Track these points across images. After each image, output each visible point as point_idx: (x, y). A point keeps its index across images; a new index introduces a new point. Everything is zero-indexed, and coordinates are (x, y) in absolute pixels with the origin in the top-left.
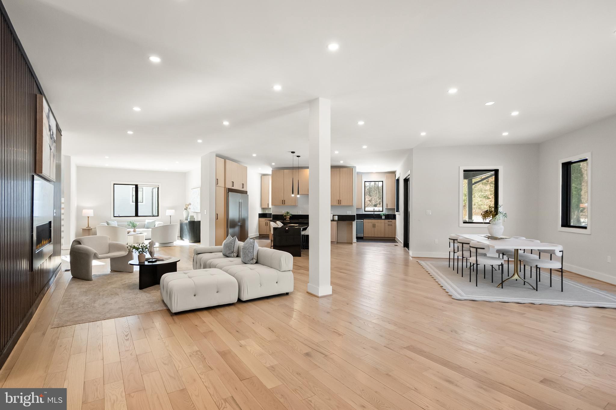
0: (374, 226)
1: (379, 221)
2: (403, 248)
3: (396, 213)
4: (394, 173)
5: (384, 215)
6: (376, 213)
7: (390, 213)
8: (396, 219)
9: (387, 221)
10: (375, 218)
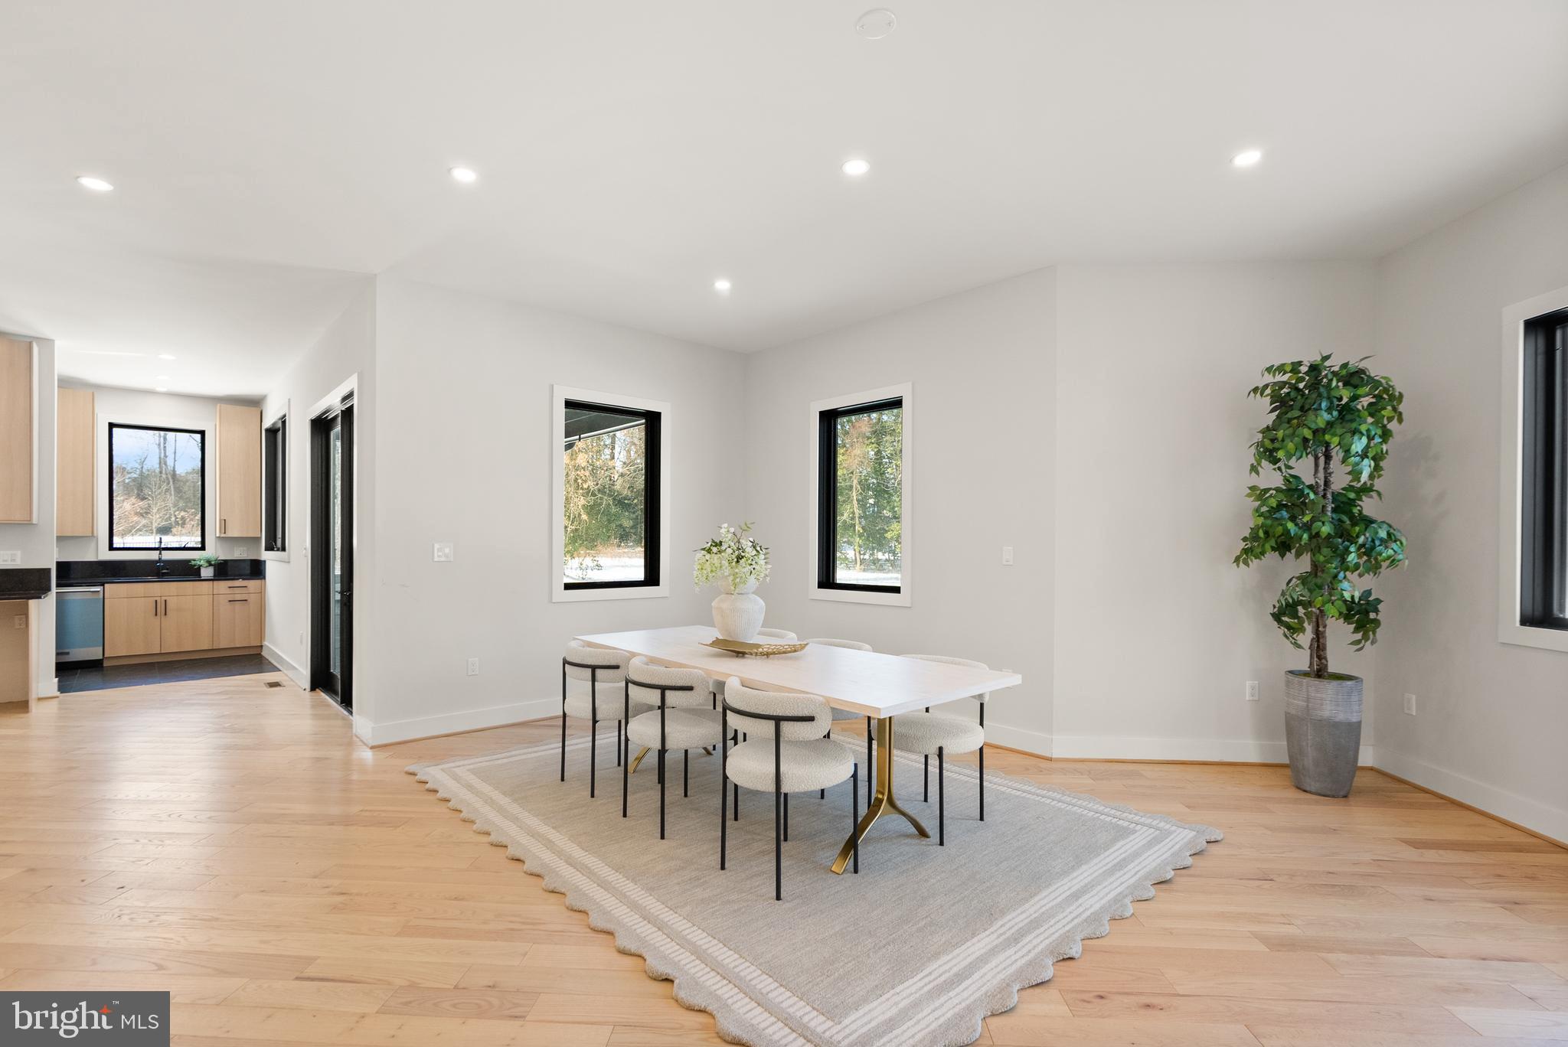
0: (160, 609)
1: (188, 587)
2: (308, 694)
3: (266, 556)
4: (254, 403)
5: (209, 563)
6: (167, 556)
7: (239, 553)
8: (264, 578)
9: (223, 586)
10: (164, 574)
